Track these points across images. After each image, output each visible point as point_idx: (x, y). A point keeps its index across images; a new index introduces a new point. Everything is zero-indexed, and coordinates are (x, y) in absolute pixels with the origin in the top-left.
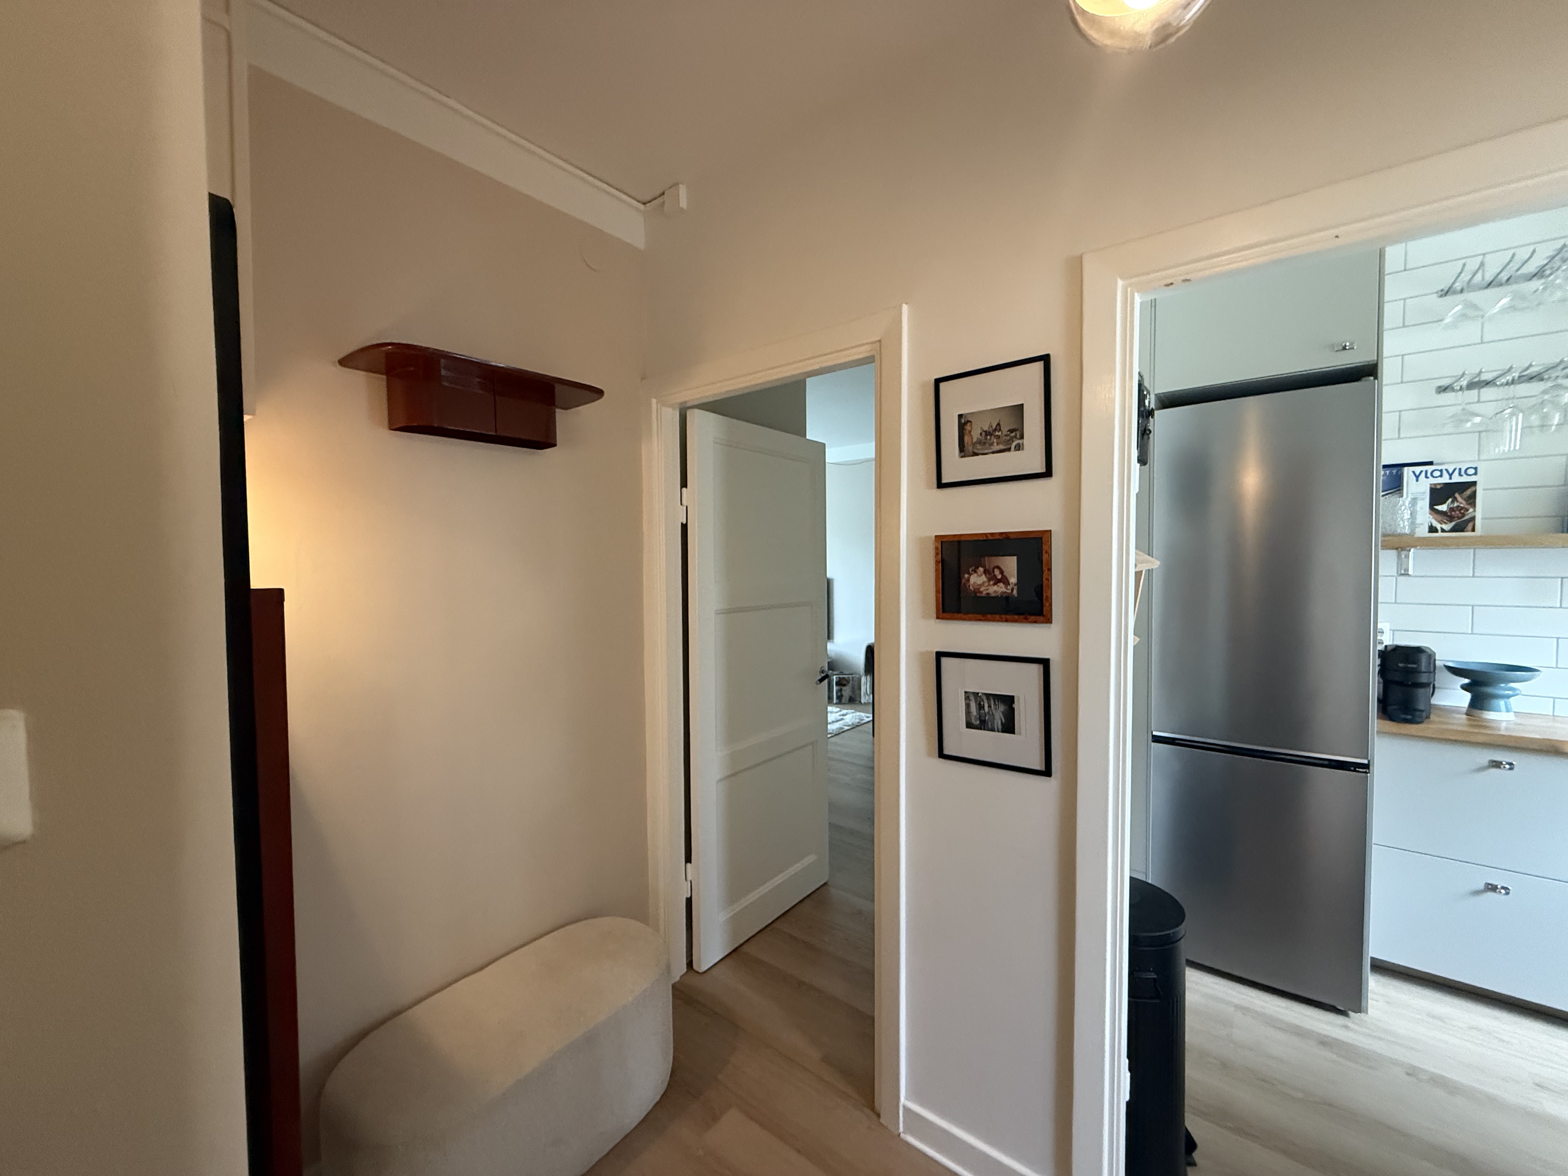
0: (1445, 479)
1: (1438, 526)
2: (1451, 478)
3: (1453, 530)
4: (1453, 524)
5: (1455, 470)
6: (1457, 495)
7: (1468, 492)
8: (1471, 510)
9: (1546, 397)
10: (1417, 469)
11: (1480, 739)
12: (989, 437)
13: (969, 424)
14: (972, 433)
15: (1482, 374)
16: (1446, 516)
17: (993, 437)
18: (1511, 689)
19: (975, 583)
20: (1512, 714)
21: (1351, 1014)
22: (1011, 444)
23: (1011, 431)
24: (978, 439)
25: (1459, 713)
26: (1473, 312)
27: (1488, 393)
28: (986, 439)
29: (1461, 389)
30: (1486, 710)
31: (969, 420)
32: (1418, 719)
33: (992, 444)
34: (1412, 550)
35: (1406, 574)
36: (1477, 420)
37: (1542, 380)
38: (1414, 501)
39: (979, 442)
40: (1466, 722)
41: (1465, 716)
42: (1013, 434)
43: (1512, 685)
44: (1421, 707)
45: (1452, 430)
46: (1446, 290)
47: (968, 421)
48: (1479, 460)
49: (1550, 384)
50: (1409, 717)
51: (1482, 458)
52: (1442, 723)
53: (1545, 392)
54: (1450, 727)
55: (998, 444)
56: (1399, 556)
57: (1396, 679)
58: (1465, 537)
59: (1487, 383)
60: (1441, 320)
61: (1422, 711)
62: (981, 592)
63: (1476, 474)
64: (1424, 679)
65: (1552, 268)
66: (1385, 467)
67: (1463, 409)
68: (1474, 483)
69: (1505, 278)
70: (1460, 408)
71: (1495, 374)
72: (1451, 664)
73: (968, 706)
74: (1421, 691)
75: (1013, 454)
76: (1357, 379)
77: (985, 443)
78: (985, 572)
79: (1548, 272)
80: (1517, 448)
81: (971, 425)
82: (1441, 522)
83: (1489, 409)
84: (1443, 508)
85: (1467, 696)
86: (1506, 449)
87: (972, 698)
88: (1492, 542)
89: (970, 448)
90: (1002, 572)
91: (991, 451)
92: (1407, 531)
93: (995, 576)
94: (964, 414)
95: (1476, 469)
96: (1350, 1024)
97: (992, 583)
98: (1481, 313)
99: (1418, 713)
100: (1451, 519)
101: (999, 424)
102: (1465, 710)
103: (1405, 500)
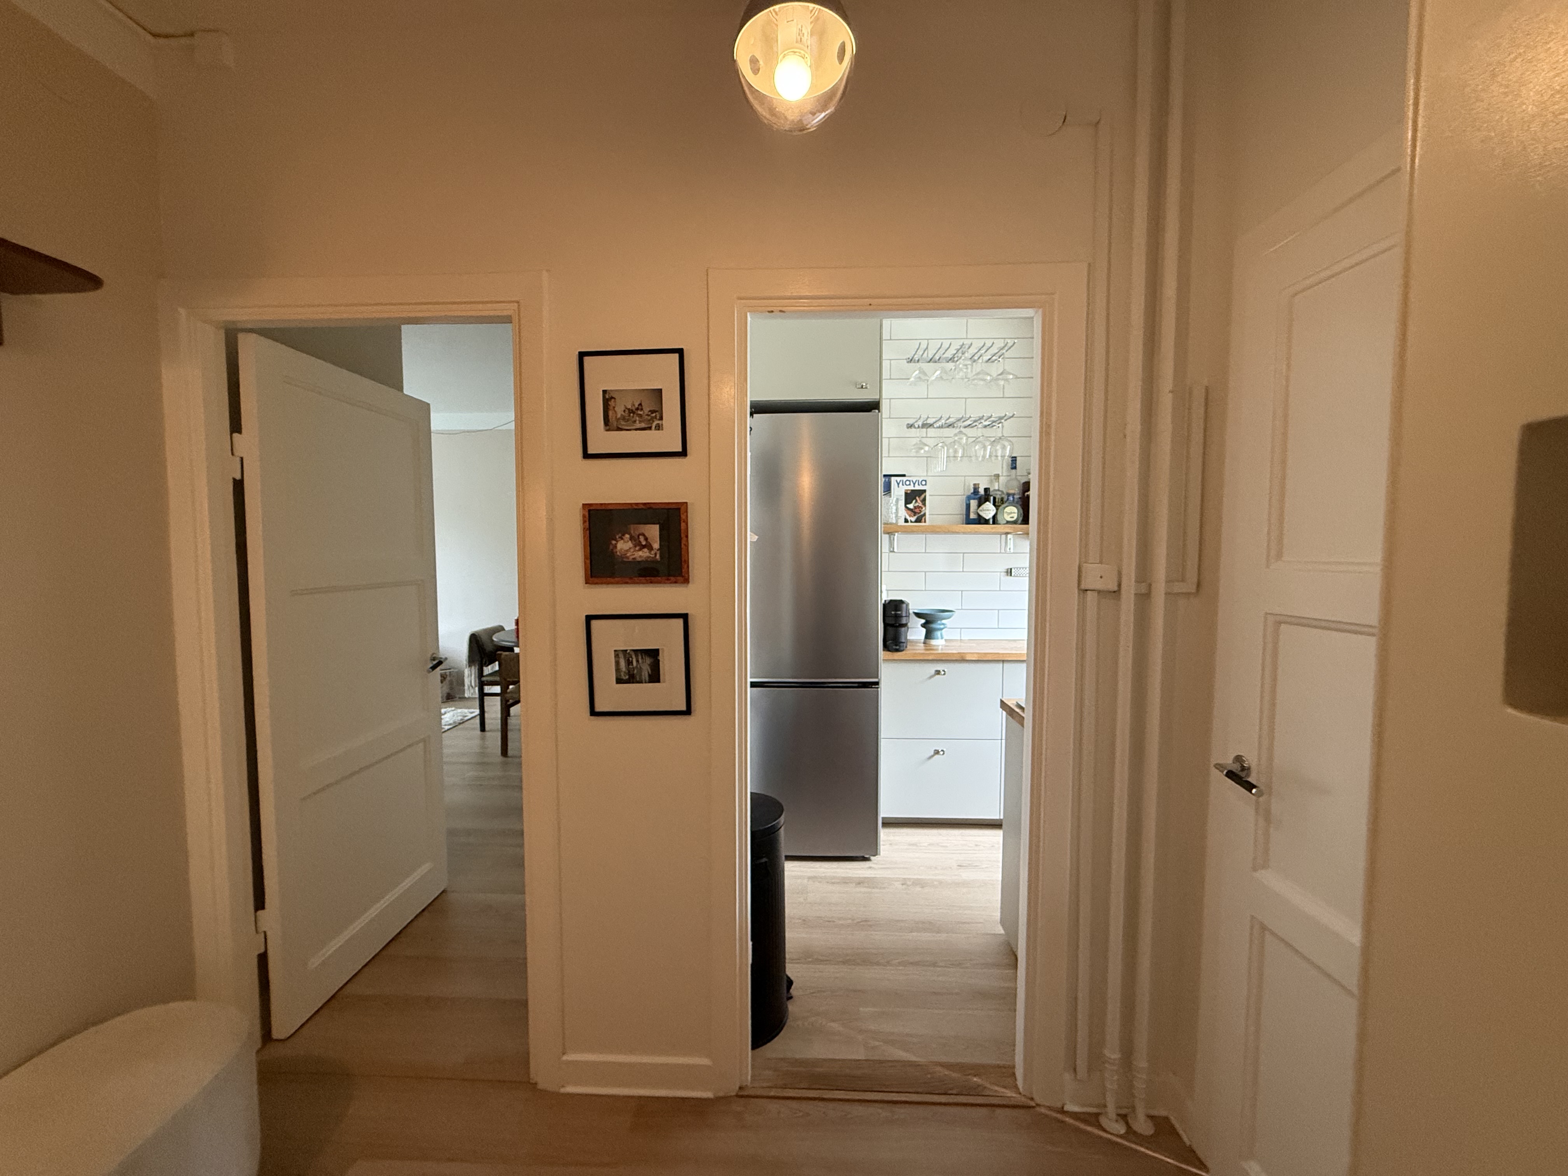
0: (911, 488)
1: (909, 518)
2: (914, 486)
3: (916, 521)
4: (915, 517)
5: (916, 481)
6: (917, 498)
7: (923, 496)
8: (924, 509)
9: (956, 438)
10: (898, 479)
11: (930, 658)
12: (632, 415)
13: (613, 400)
14: (615, 409)
15: (929, 419)
16: (913, 512)
17: (635, 415)
18: (943, 624)
19: (621, 549)
20: (943, 640)
21: (872, 858)
22: (652, 423)
23: (652, 412)
24: (622, 415)
25: (920, 643)
26: (923, 377)
27: (931, 432)
28: (629, 416)
29: (919, 427)
30: (930, 639)
31: (613, 396)
32: (902, 649)
33: (635, 421)
34: (896, 534)
35: (893, 551)
36: (927, 448)
37: (954, 427)
38: (897, 500)
39: (623, 418)
40: (923, 648)
41: (922, 645)
42: (654, 415)
43: (944, 621)
44: (903, 641)
45: (914, 454)
46: (911, 358)
47: (612, 398)
48: (927, 476)
49: (958, 430)
50: (898, 647)
51: (929, 474)
52: (914, 650)
53: (956, 435)
54: (917, 652)
55: (640, 422)
56: (890, 537)
57: (891, 623)
58: (921, 526)
59: (931, 425)
60: (909, 379)
61: (904, 643)
62: (628, 558)
63: (926, 485)
64: (904, 621)
65: (958, 357)
66: (885, 476)
67: (920, 441)
68: (925, 491)
69: (938, 358)
70: (918, 439)
71: (934, 420)
72: (916, 611)
73: (617, 663)
74: (903, 629)
75: (653, 432)
76: (869, 411)
77: (628, 420)
78: (631, 538)
79: (956, 359)
80: (944, 469)
81: (615, 402)
82: (910, 516)
83: (931, 442)
84: (911, 506)
85: (924, 630)
86: (940, 469)
87: (621, 655)
88: (934, 530)
89: (615, 424)
90: (646, 539)
91: (634, 427)
92: (894, 521)
93: (640, 542)
94: (609, 390)
95: (926, 481)
96: (873, 866)
97: (637, 548)
98: (927, 378)
99: (902, 644)
100: (915, 514)
101: (640, 404)
102: (922, 641)
103: (893, 499)
